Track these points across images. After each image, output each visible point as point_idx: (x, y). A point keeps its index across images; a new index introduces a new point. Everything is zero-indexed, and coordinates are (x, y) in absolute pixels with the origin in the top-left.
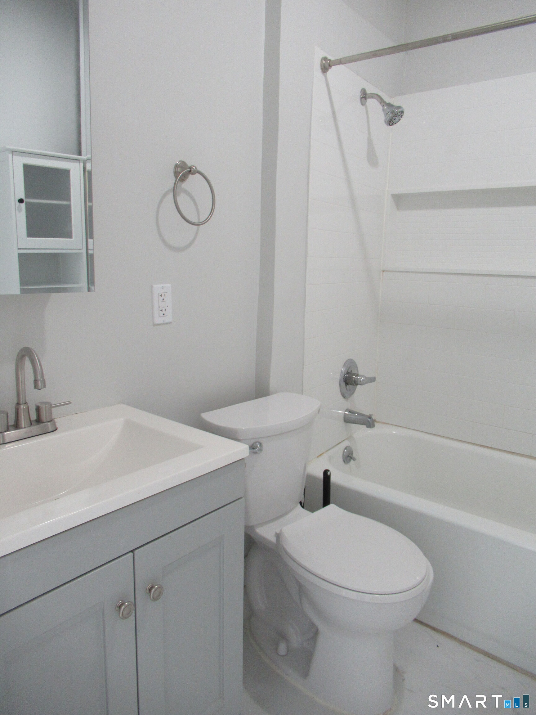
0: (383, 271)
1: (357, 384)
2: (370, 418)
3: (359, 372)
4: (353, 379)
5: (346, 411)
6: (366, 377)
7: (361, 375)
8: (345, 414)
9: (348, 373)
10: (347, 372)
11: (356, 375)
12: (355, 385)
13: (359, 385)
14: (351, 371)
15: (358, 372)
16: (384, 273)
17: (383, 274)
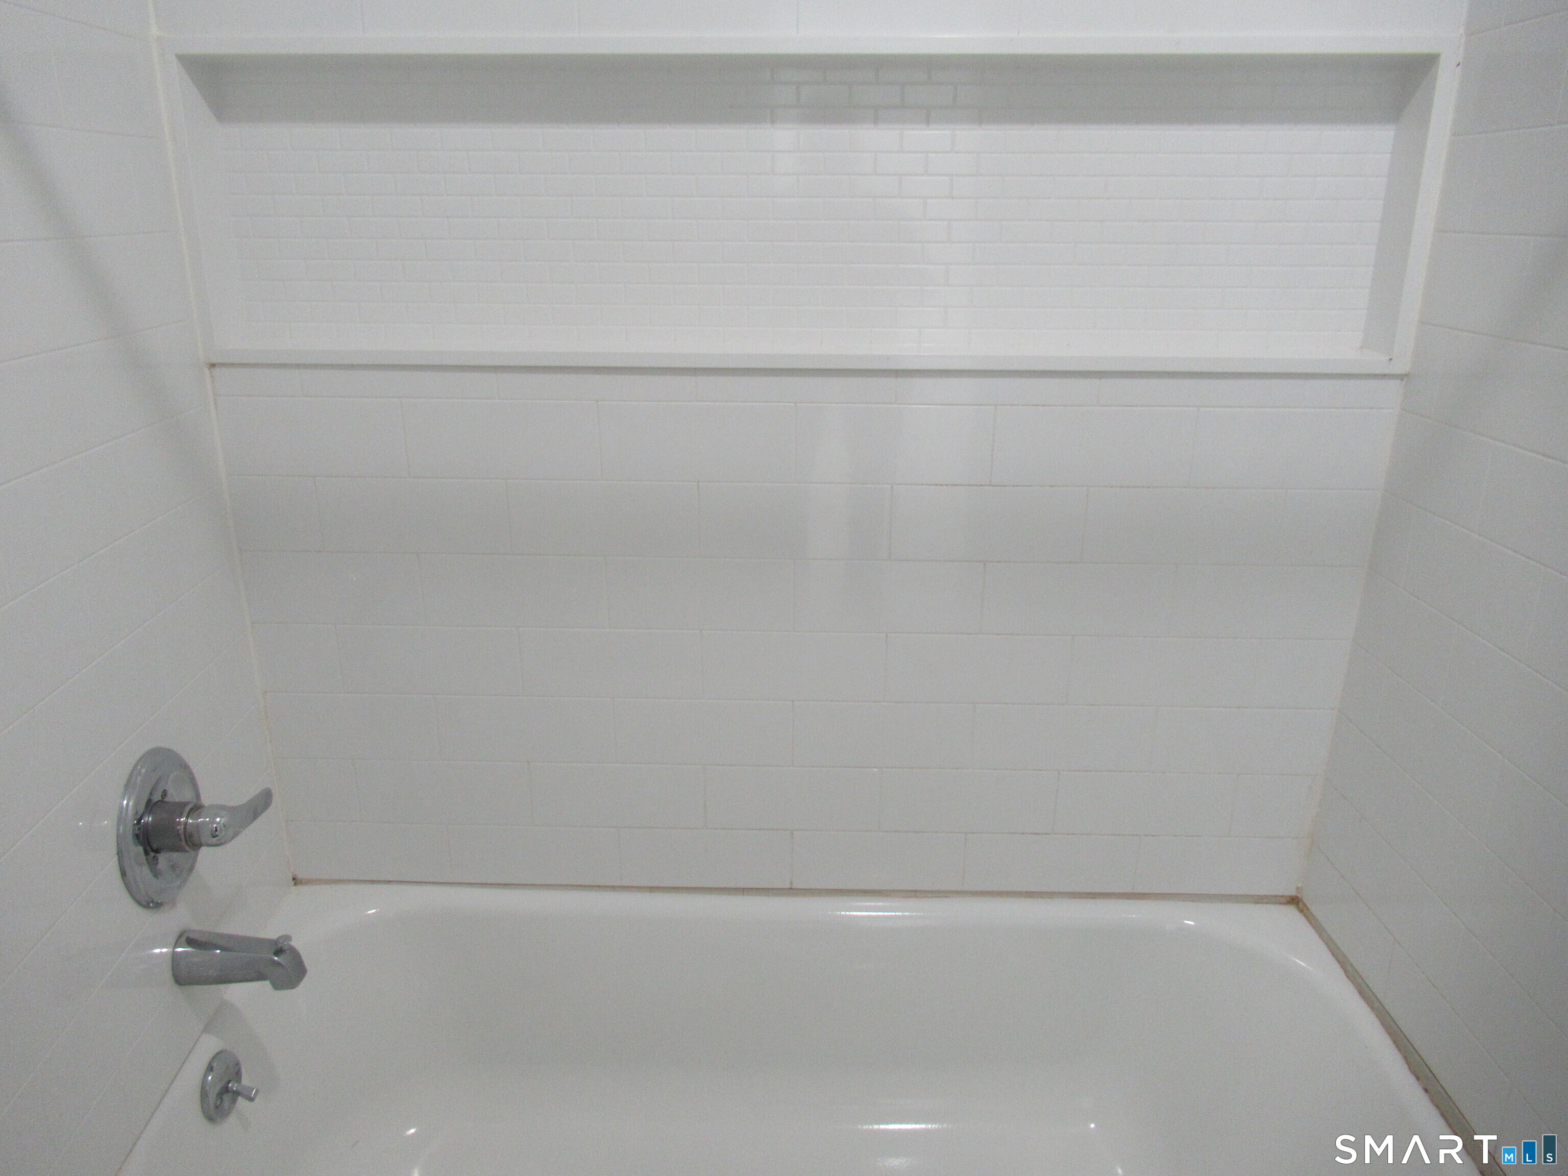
0: (213, 365)
1: (196, 846)
2: (279, 952)
3: (203, 797)
4: (181, 828)
5: (176, 945)
6: (232, 810)
7: (211, 807)
8: (174, 954)
9: (150, 806)
10: (149, 801)
11: (188, 809)
12: (187, 848)
13: (209, 845)
14: (165, 793)
15: (198, 796)
16: (217, 371)
17: (212, 376)
